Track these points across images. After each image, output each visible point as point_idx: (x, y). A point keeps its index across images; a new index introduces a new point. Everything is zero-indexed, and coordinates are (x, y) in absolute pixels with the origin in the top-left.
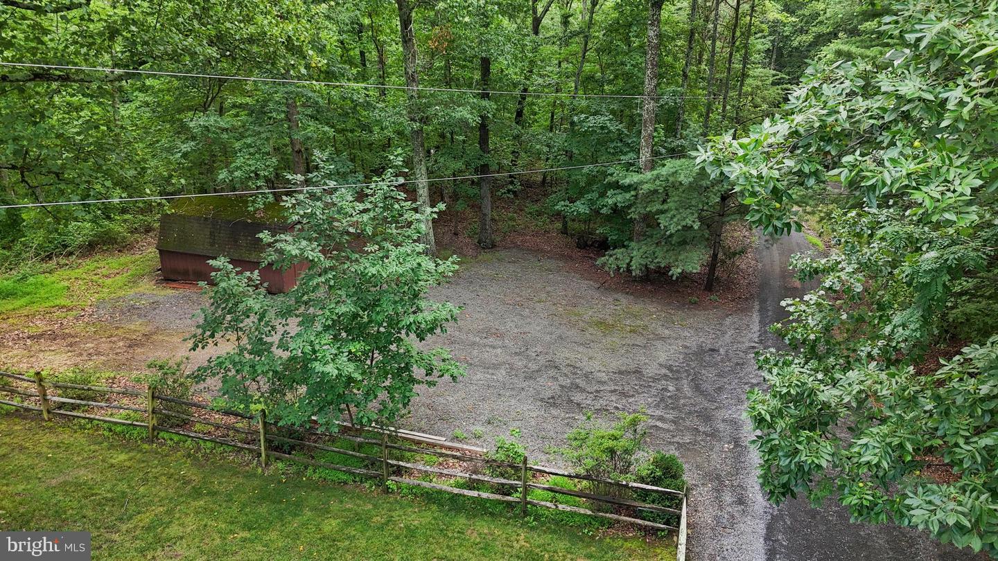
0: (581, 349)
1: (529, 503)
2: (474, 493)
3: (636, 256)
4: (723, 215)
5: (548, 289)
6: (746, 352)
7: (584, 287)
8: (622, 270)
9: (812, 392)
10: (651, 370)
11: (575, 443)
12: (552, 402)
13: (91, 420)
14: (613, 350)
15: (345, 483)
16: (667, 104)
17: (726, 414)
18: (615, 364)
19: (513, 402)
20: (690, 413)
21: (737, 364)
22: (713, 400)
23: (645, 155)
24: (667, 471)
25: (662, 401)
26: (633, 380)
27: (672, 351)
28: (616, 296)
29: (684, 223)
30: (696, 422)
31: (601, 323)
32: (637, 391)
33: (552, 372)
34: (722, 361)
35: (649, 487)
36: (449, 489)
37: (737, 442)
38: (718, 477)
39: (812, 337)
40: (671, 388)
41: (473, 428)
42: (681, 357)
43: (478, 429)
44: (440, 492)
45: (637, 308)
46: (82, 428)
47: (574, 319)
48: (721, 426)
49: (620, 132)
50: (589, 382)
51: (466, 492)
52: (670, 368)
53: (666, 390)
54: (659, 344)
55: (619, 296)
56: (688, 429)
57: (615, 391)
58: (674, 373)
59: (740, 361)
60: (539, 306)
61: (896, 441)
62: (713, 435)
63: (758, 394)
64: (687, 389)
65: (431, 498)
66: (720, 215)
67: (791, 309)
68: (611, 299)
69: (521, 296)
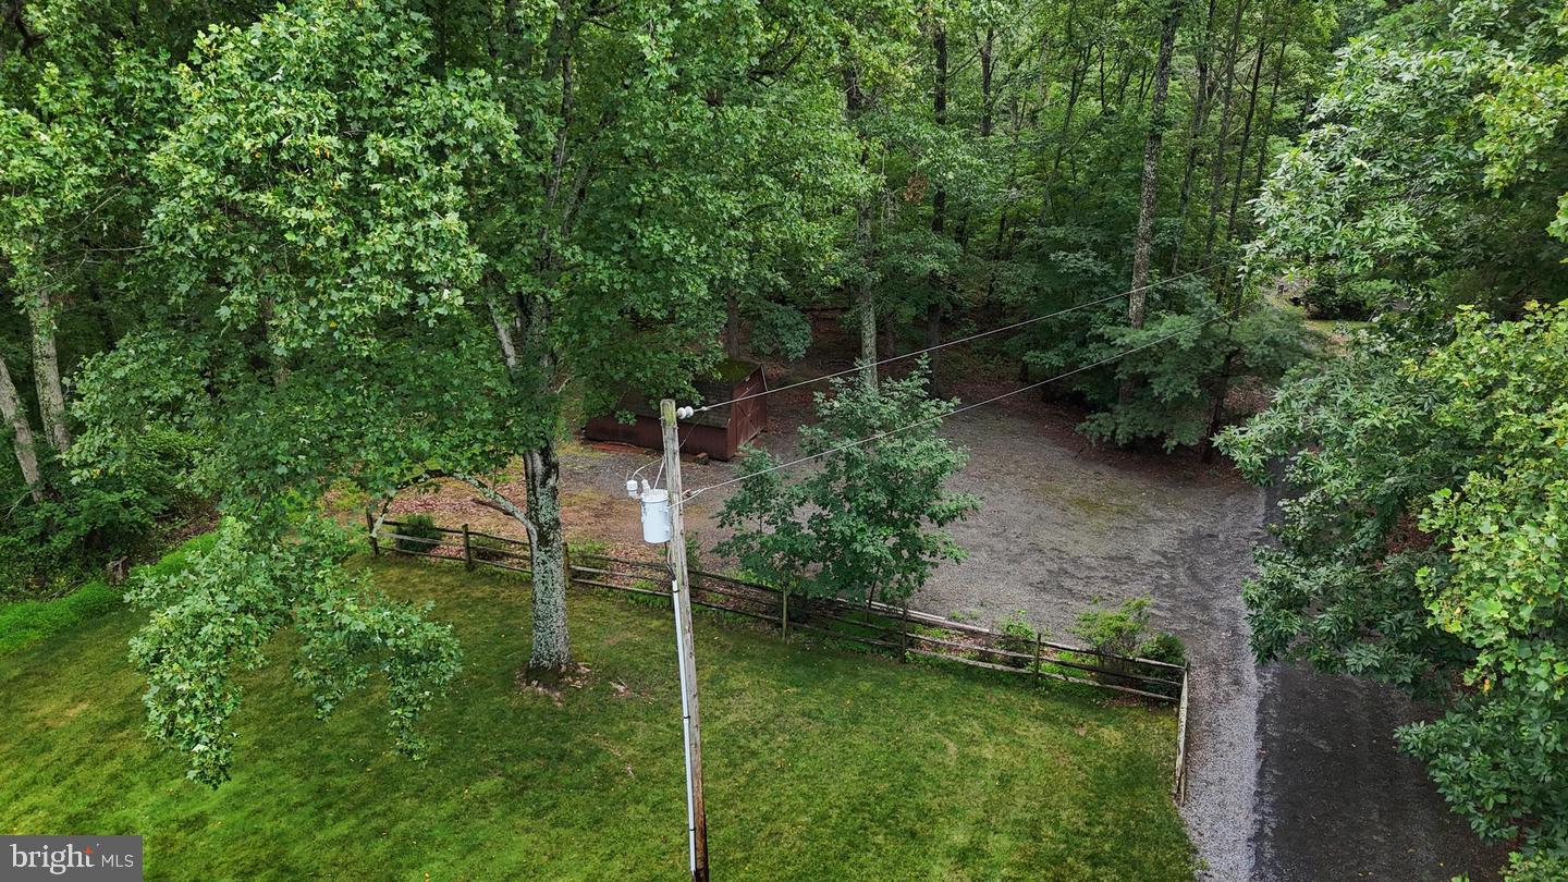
0: (1064, 531)
1: (1040, 675)
2: (986, 665)
3: (1122, 422)
4: (1227, 376)
5: (1016, 457)
6: (1248, 540)
7: (1056, 455)
8: (1105, 439)
9: (1290, 583)
10: (1144, 557)
11: (1084, 624)
12: (1041, 587)
13: (611, 588)
14: (1101, 534)
15: (864, 653)
16: (1163, 243)
17: (1222, 603)
18: (1105, 549)
19: (1001, 586)
20: (1187, 601)
21: (1238, 552)
22: (1209, 590)
23: (1136, 305)
24: (1170, 649)
25: (1157, 588)
26: (1125, 567)
27: (1166, 536)
28: (1097, 468)
29: (1182, 390)
30: (1193, 611)
31: (1082, 502)
32: (1129, 578)
33: (1036, 556)
34: (1222, 548)
35: (1154, 662)
36: (965, 661)
37: (1234, 631)
38: (1215, 661)
39: (1299, 538)
40: (1166, 576)
41: (967, 610)
42: (1176, 542)
43: (975, 611)
44: (955, 663)
45: (1123, 483)
46: (605, 595)
47: (1052, 495)
48: (1219, 616)
49: (1105, 275)
50: (1078, 567)
51: (981, 664)
52: (1164, 555)
53: (1161, 578)
54: (1151, 528)
55: (1101, 468)
56: (1184, 616)
57: (1106, 577)
58: (1169, 560)
59: (1241, 549)
60: (1009, 480)
61: (1343, 616)
62: (1210, 624)
63: (1251, 583)
64: (1183, 577)
65: (947, 668)
66: (1223, 376)
67: (1287, 509)
68: (1091, 472)
69: (986, 467)
